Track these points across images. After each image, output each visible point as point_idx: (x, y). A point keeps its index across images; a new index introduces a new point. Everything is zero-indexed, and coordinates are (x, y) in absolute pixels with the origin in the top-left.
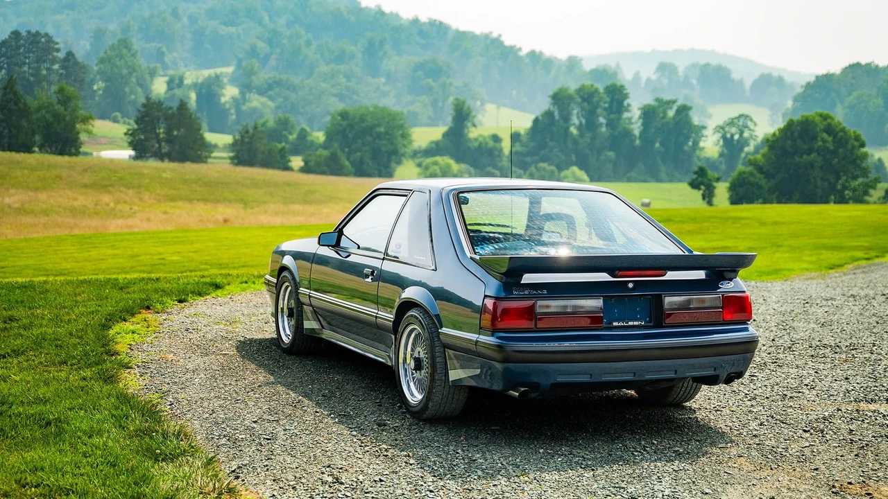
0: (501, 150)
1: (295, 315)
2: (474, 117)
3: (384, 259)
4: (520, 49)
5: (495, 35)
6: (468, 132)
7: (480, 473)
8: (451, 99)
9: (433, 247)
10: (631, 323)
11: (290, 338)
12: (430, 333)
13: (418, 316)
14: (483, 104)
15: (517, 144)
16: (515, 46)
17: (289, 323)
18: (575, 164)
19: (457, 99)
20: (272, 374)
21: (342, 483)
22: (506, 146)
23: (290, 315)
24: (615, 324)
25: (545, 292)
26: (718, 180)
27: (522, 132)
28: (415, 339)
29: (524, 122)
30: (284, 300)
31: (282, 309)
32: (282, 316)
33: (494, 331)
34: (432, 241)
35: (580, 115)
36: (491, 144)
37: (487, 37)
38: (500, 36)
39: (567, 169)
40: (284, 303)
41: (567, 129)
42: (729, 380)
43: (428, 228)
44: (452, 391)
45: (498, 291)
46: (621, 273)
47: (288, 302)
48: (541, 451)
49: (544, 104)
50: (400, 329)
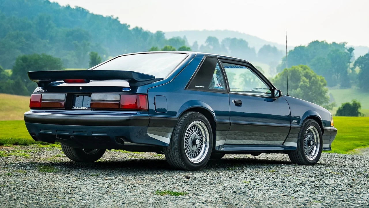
4: (129, 26)
5: (115, 17)
16: (126, 24)
37: (110, 18)
38: (118, 18)
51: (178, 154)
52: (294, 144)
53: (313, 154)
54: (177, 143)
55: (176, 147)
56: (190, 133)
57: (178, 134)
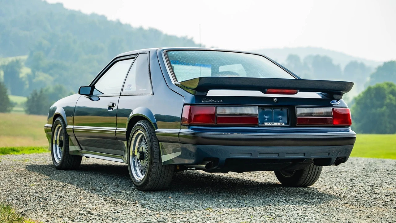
1: (64, 145)
3: (120, 95)
7: (181, 209)
9: (151, 82)
10: (275, 124)
11: (60, 160)
12: (150, 134)
13: (142, 125)
17: (60, 151)
20: (48, 176)
21: (92, 214)
23: (61, 145)
24: (266, 124)
25: (222, 101)
28: (140, 141)
30: (57, 135)
31: (56, 141)
32: (56, 146)
33: (189, 126)
34: (150, 78)
40: (56, 138)
42: (337, 163)
43: (148, 72)
44: (163, 170)
45: (192, 100)
46: (269, 90)
47: (60, 137)
48: (220, 201)
50: (131, 136)
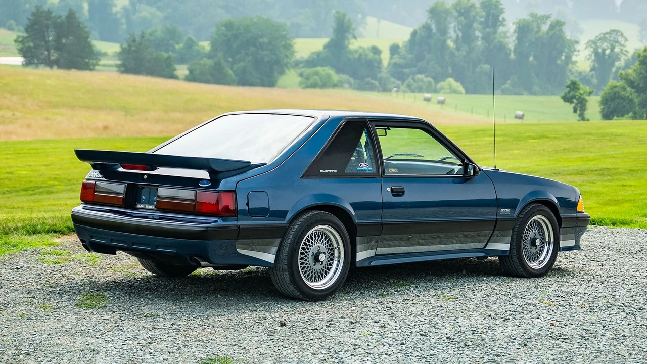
0: (380, 62)
2: (354, 29)
6: (349, 43)
8: (334, 11)
14: (364, 17)
15: (396, 56)
18: (451, 76)
19: (337, 12)
22: (385, 57)
26: (590, 93)
27: (401, 45)
29: (402, 35)
35: (457, 29)
36: (371, 55)
39: (444, 81)
41: (445, 41)
49: (422, 18)
51: (288, 277)
52: (505, 247)
53: (542, 258)
54: (286, 261)
55: (286, 267)
56: (311, 244)
57: (287, 248)
